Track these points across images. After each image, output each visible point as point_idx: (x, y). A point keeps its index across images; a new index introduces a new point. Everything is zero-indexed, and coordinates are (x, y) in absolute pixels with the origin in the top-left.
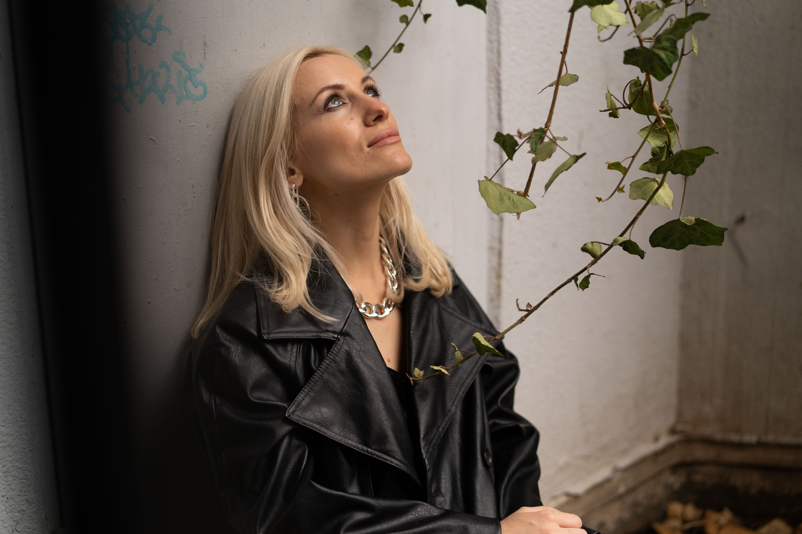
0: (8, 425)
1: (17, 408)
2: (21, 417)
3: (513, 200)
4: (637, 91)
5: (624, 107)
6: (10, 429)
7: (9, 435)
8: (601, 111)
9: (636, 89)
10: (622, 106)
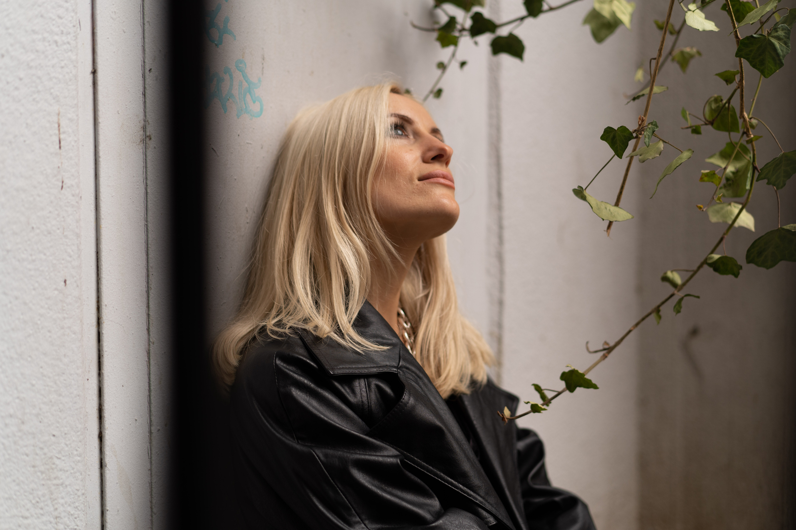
0: (63, 458)
1: (74, 438)
2: (77, 450)
3: (610, 210)
4: (718, 107)
5: (706, 124)
6: (65, 463)
7: (64, 470)
8: (682, 129)
9: (718, 105)
10: (703, 123)
